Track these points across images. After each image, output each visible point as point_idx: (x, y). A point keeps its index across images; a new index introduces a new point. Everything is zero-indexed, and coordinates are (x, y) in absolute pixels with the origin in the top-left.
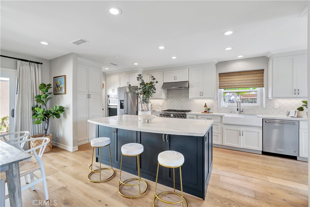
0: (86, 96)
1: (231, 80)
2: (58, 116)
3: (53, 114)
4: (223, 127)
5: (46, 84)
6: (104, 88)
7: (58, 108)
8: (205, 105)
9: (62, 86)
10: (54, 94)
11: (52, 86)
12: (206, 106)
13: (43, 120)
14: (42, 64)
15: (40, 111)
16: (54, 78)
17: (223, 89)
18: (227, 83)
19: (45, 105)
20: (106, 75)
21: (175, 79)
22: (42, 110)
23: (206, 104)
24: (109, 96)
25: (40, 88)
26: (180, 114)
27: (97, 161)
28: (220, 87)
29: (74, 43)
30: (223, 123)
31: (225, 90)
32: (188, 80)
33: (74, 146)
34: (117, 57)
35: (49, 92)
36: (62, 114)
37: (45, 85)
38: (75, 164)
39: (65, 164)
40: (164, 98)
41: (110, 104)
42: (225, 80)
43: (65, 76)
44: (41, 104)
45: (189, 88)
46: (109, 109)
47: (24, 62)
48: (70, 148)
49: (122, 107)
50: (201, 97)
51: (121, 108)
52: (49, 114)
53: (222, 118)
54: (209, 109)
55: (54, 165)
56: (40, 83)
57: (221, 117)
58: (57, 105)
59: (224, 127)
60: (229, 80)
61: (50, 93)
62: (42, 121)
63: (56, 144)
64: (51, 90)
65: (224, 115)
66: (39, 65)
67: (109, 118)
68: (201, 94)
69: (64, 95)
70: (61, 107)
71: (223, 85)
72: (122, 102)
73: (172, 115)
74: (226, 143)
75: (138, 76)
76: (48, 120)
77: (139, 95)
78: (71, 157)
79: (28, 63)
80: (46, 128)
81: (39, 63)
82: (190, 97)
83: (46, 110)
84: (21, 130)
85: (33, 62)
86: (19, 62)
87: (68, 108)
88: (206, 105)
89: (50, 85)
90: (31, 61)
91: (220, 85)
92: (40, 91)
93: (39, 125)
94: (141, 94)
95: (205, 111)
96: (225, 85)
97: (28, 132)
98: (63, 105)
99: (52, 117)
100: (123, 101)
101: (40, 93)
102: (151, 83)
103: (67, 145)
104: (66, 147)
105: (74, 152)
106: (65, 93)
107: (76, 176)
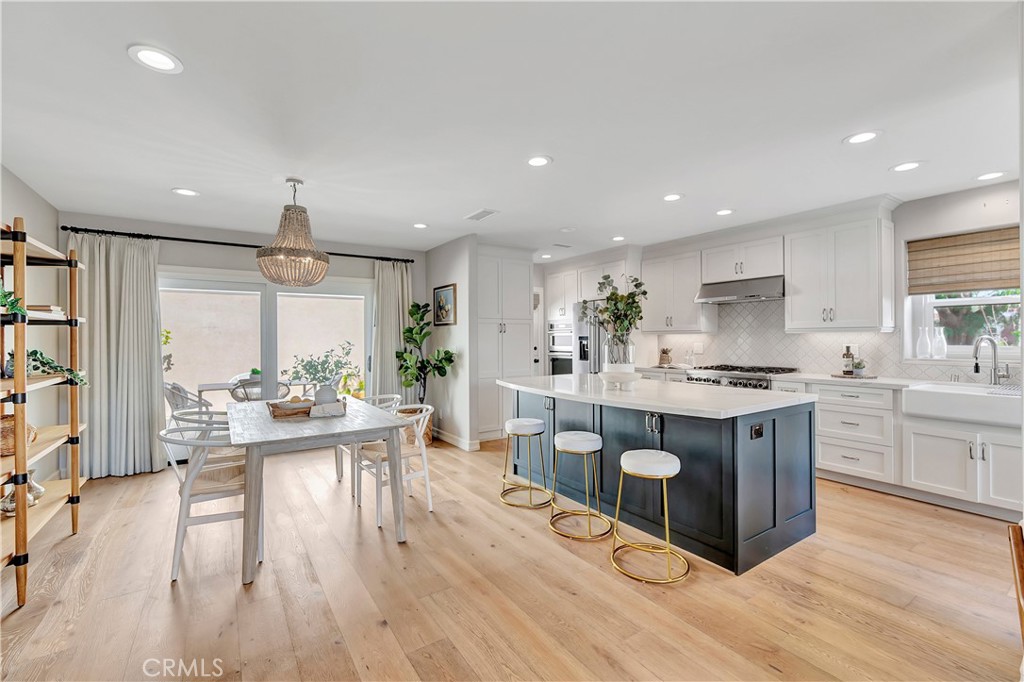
0: (496, 329)
1: (961, 260)
2: (442, 372)
3: (434, 367)
4: (902, 426)
5: (421, 304)
6: (541, 306)
7: (442, 355)
8: (845, 351)
9: (449, 307)
10: (435, 325)
11: (431, 308)
12: (848, 354)
13: (417, 380)
14: (412, 261)
15: (411, 360)
16: (435, 289)
17: (934, 296)
18: (945, 272)
19: (420, 348)
20: (544, 271)
21: (739, 271)
22: (414, 357)
23: (848, 348)
24: (552, 326)
25: (411, 314)
26: (750, 379)
27: (516, 473)
28: (915, 289)
29: (471, 218)
30: (904, 410)
31: (937, 298)
32: (782, 274)
33: (471, 439)
34: (564, 230)
35: (425, 321)
36: (448, 368)
37: (418, 306)
38: (473, 472)
39: (456, 469)
40: (703, 330)
41: (556, 348)
42: (935, 263)
43: (454, 285)
44: (412, 346)
45: (787, 298)
46: (554, 360)
47: (385, 262)
48: (465, 442)
49: (584, 355)
50: (828, 324)
51: (581, 358)
52: (426, 368)
53: (899, 395)
54: (858, 366)
55: (437, 467)
56: (411, 303)
57: (896, 391)
58: (441, 349)
59: (907, 424)
60: (952, 261)
61: (428, 324)
62: (414, 382)
63: (438, 432)
64: (430, 317)
65: (908, 386)
66: (408, 264)
67: (553, 379)
68: (828, 315)
69: (452, 327)
70: (447, 353)
71: (927, 282)
72: (584, 342)
73: (725, 381)
74: (913, 481)
75: (602, 281)
76: (425, 379)
77: (605, 325)
78: (467, 461)
79: (391, 263)
80: (421, 396)
81: (408, 261)
82: (789, 325)
83: (420, 359)
84: (380, 394)
85: (398, 260)
86: (377, 262)
87: (460, 356)
88: (852, 351)
89: (427, 305)
90: (395, 260)
91: (914, 283)
92: (411, 319)
93: (409, 389)
94: (609, 322)
95: (848, 373)
96: (934, 280)
97: (399, 396)
98: (452, 349)
99: (431, 374)
100: (586, 338)
101: (410, 322)
102: (632, 295)
103: (459, 436)
104: (457, 440)
105: (472, 452)
106: (455, 323)
107: (476, 490)
